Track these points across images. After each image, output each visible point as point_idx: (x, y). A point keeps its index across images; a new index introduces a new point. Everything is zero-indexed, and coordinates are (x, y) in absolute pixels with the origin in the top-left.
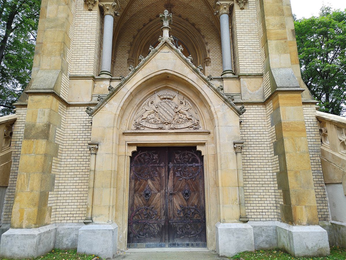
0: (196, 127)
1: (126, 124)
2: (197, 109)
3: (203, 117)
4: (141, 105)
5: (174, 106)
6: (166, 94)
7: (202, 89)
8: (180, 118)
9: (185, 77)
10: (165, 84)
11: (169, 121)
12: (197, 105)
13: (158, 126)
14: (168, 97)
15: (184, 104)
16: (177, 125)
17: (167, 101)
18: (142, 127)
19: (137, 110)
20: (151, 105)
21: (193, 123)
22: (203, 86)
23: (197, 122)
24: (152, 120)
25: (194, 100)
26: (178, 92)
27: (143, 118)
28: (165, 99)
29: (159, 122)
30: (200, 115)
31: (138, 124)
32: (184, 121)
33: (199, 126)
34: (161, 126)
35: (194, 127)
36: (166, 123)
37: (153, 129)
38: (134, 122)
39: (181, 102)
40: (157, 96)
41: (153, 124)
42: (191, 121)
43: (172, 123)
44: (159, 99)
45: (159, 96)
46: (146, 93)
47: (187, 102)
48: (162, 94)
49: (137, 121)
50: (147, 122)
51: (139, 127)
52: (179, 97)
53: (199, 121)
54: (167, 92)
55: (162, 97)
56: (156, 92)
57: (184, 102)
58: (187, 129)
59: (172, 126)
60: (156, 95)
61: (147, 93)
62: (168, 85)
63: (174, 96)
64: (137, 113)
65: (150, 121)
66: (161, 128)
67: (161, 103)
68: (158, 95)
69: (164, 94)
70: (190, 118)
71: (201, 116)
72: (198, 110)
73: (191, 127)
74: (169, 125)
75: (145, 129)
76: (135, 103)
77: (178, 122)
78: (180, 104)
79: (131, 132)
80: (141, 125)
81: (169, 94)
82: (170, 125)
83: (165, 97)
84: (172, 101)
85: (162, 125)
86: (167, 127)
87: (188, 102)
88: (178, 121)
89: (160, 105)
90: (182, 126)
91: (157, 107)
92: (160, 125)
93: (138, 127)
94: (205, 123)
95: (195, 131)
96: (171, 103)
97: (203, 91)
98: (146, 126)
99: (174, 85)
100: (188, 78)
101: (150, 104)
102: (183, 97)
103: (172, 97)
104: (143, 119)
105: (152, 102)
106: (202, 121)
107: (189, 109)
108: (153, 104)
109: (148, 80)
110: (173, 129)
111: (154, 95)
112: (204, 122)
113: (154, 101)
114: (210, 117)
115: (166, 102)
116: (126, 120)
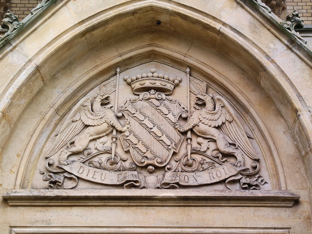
0: (248, 180)
1: (15, 170)
2: (252, 124)
3: (273, 148)
4: (70, 109)
5: (177, 111)
6: (150, 75)
7: (268, 57)
8: (195, 152)
9: (214, 18)
10: (150, 45)
11: (159, 160)
12: (252, 110)
13: (121, 177)
14: (158, 84)
15: (209, 105)
16: (185, 174)
17: (152, 96)
18: (71, 179)
19: (56, 125)
20: (102, 108)
21: (239, 169)
22: (272, 46)
23: (254, 165)
24: (104, 157)
25: (242, 93)
26: (188, 70)
27: (74, 149)
28: (147, 89)
29: (127, 164)
30: (263, 143)
31: (54, 171)
32: (208, 160)
33: (260, 180)
34: (131, 176)
35: (243, 180)
36: (151, 167)
37: (104, 187)
38: (42, 165)
39: (199, 99)
40: (122, 82)
41: (105, 169)
42: (232, 160)
43: (168, 166)
44: (128, 89)
45: (129, 80)
46: (87, 73)
47: (219, 100)
48: (139, 76)
49: (55, 159)
50: (87, 163)
51: (60, 178)
52: (192, 86)
53: (258, 161)
54: (153, 70)
55: (137, 85)
56: (118, 70)
57: (208, 100)
58: (221, 187)
59: (169, 177)
60: (119, 78)
61: (92, 70)
62: (157, 49)
63: (177, 82)
64: (54, 133)
65: (96, 159)
66: (132, 185)
67: (133, 102)
68: (126, 77)
69: (144, 75)
70: (230, 150)
71: (265, 147)
72: (255, 127)
73: (234, 182)
74: (159, 174)
75: (79, 187)
76: (50, 102)
77: (190, 166)
78: (197, 107)
79: (30, 195)
80: (66, 174)
81: (161, 75)
82: (164, 175)
83: (147, 83)
84: (171, 98)
85: (136, 173)
86: (152, 179)
87: (223, 99)
88: (191, 161)
89: (130, 108)
90: (204, 178)
91: (120, 114)
92: (130, 173)
93: (56, 178)
94: (279, 167)
95: (247, 193)
96: (167, 102)
97: (273, 61)
98: (83, 176)
99: (178, 48)
100: (224, 24)
101: (97, 105)
102: (205, 84)
103: (169, 86)
104: (74, 154)
105: (107, 98)
106: (269, 161)
107: (227, 123)
108: (109, 106)
109: (94, 28)
110: (173, 188)
111: (112, 79)
112: (276, 166)
113: (112, 97)
114: (297, 147)
115: (149, 99)
116: (18, 155)
